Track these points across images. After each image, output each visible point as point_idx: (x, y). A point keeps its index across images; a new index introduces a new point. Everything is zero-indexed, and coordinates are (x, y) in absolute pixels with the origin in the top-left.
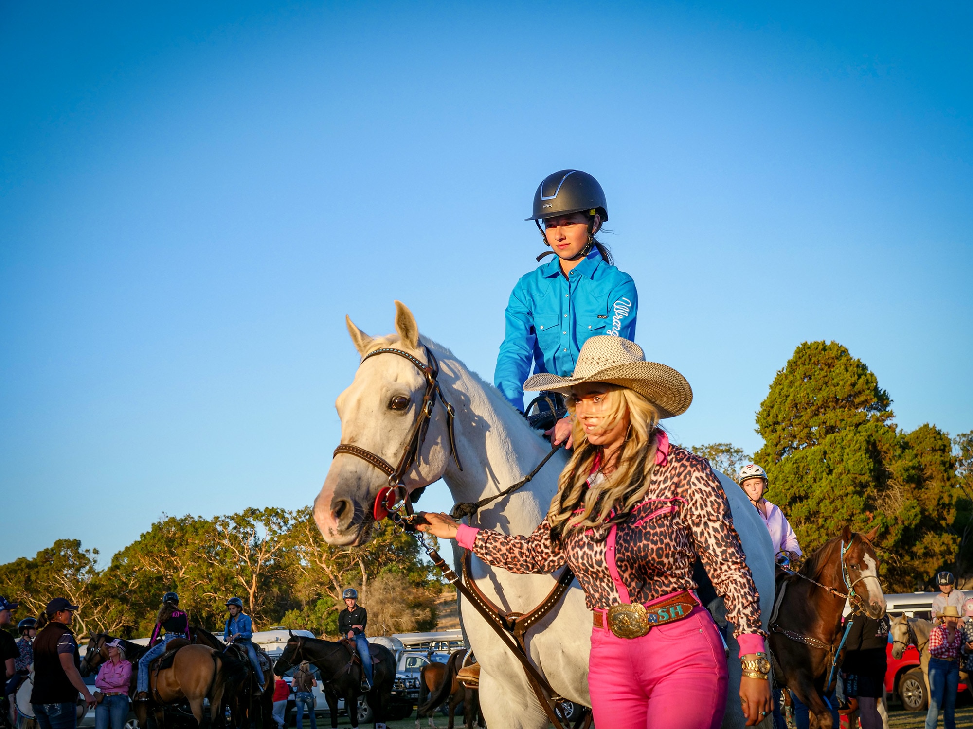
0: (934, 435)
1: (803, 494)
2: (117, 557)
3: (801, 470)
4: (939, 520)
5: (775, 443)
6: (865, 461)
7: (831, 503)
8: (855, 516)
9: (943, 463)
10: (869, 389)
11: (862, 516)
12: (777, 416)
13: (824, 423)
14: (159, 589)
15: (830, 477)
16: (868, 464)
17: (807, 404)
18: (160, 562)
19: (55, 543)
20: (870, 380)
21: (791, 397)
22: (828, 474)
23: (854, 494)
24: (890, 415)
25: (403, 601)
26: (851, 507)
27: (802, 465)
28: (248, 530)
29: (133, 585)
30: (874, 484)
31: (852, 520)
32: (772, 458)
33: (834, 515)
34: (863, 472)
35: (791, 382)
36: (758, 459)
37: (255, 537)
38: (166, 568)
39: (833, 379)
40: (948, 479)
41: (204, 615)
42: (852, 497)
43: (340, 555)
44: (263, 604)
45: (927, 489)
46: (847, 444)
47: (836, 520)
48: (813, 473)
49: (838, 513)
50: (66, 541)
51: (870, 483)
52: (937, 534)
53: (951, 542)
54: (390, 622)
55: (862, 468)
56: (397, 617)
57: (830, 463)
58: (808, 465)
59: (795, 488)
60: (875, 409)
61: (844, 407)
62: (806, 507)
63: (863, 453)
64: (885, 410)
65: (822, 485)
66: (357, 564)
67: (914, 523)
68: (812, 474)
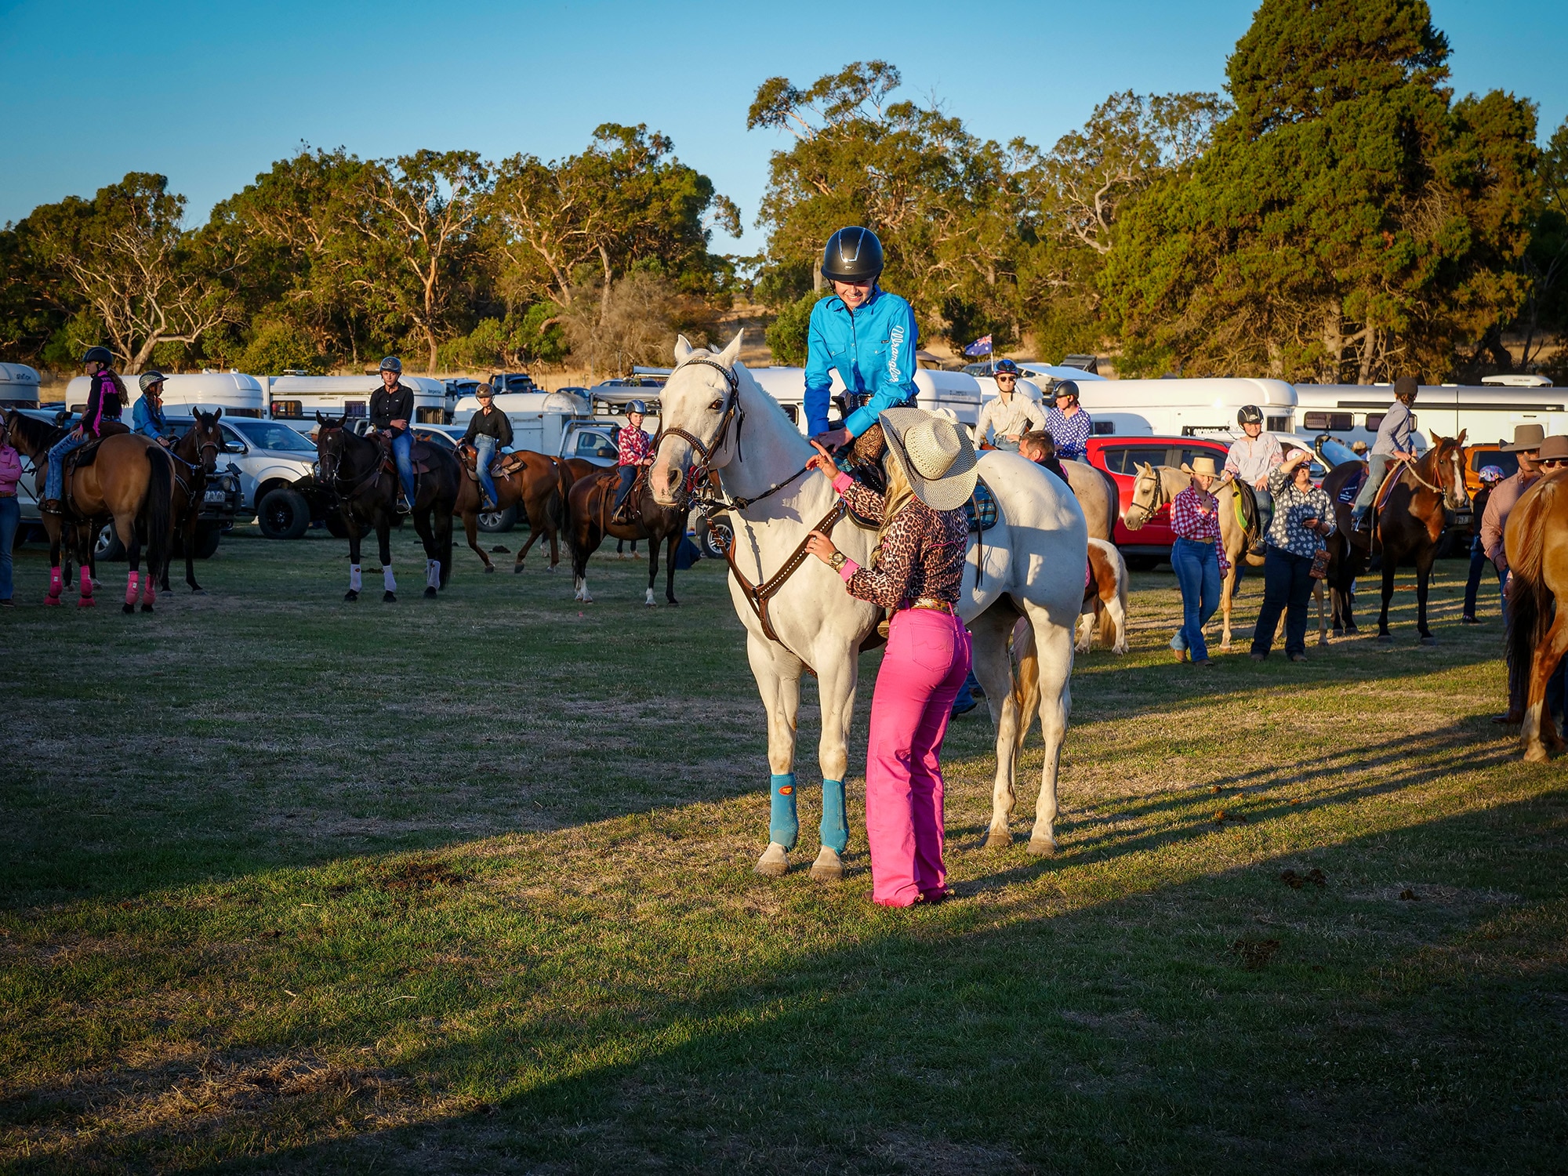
0: (1510, 110)
1: (1285, 196)
2: (219, 211)
3: (1287, 157)
4: (1501, 249)
5: (1250, 110)
6: (1392, 149)
7: (1329, 215)
8: (1365, 238)
9: (1518, 158)
10: (1413, 29)
11: (1376, 239)
12: (1259, 65)
13: (1334, 81)
14: (281, 266)
15: (1333, 173)
16: (1396, 155)
17: (1310, 48)
18: (287, 225)
19: (126, 178)
20: (1418, 14)
21: (1284, 36)
22: (1329, 167)
23: (1367, 202)
24: (1444, 73)
25: (664, 316)
26: (1360, 222)
27: (1288, 150)
28: (425, 184)
29: (242, 258)
30: (1401, 187)
31: (1360, 244)
32: (1245, 135)
33: (1332, 234)
34: (1386, 167)
35: (1288, 10)
36: (1222, 134)
37: (435, 197)
38: (296, 235)
39: (1357, 9)
40: (1523, 184)
41: (353, 314)
42: (1364, 207)
43: (570, 235)
44: (446, 305)
45: (1488, 198)
46: (1367, 119)
47: (1333, 242)
48: (1305, 163)
49: (1337, 231)
50: (142, 175)
51: (1396, 186)
52: (1494, 272)
53: (1515, 287)
54: (642, 349)
55: (1385, 161)
56: (653, 342)
57: (1335, 149)
58: (1298, 150)
59: (1274, 186)
60: (1421, 62)
61: (1369, 56)
62: (1287, 218)
63: (1389, 135)
64: (1438, 65)
65: (1317, 185)
66: (596, 252)
67: (1459, 253)
68: (1303, 165)
